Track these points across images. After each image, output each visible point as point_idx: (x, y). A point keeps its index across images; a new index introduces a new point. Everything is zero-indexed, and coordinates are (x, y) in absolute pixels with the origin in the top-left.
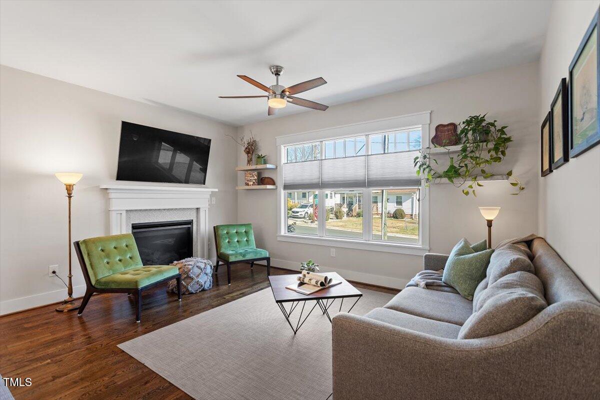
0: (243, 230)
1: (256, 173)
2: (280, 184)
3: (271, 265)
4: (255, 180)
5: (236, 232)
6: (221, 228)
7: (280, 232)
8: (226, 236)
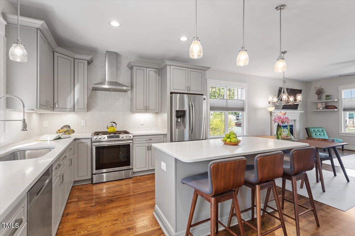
0: (321, 130)
1: (325, 104)
2: (341, 108)
3: (344, 149)
4: (324, 107)
5: (318, 131)
6: (311, 128)
7: (342, 131)
8: (314, 132)
